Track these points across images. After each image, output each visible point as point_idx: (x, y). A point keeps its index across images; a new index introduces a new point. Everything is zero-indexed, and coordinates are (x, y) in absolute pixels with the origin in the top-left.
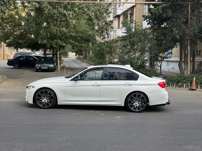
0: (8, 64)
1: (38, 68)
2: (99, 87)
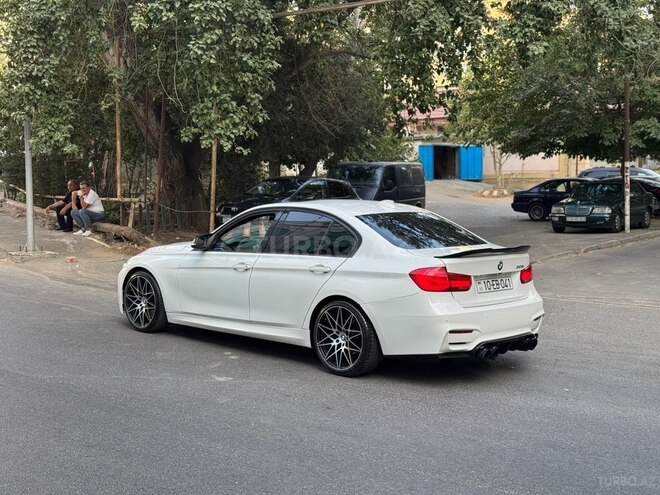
0: (513, 206)
1: (557, 219)
2: (247, 275)
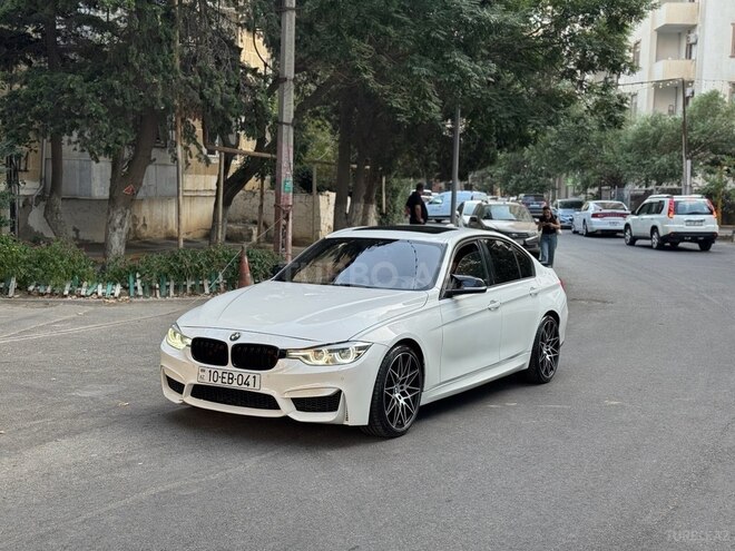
2: (499, 313)
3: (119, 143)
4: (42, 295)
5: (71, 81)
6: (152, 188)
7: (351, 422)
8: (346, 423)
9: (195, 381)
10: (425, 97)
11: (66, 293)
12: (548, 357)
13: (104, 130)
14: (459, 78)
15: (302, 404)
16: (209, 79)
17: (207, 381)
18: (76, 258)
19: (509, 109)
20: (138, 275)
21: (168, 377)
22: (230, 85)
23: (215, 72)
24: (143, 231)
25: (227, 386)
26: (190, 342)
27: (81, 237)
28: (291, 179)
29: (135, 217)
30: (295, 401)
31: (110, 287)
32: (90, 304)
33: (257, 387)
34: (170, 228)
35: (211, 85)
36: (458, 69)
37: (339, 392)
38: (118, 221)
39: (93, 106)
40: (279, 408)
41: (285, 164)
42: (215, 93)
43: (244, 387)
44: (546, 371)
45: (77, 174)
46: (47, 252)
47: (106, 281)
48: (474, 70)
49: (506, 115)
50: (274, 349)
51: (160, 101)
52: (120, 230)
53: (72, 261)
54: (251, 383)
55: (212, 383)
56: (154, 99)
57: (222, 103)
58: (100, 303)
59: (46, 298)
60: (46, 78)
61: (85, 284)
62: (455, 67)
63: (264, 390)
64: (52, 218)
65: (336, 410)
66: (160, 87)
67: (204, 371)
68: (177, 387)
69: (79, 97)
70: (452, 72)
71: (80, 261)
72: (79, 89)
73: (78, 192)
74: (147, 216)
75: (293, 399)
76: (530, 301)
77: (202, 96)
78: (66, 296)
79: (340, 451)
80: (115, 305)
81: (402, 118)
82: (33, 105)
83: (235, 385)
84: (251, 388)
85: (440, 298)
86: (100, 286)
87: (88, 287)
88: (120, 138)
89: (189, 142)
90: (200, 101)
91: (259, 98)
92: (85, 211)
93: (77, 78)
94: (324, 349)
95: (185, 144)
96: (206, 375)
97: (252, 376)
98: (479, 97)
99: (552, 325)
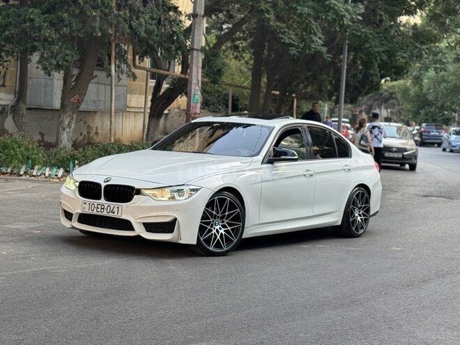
2: (313, 179)
3: (67, 61)
4: (4, 174)
5: (32, 12)
6: (102, 103)
7: (183, 241)
8: (180, 242)
9: (80, 212)
10: (310, 33)
11: (22, 173)
12: (359, 218)
13: (55, 51)
14: (334, 16)
15: (150, 227)
16: (136, 13)
17: (87, 211)
18: (31, 146)
19: (383, 44)
20: (76, 162)
21: (64, 210)
22: (152, 19)
23: (142, 9)
24: (95, 137)
25: (100, 214)
26: (78, 184)
27: (46, 140)
28: (199, 93)
29: (89, 126)
30: (145, 224)
31: (55, 170)
32: (39, 181)
33: (120, 214)
34: (117, 136)
35: (138, 18)
36: (333, 9)
37: (176, 219)
38: (66, 123)
39: (48, 32)
40: (134, 230)
41: (194, 81)
42: (140, 24)
43: (111, 215)
44: (357, 229)
45: (43, 89)
46: (9, 141)
47: (52, 166)
48: (347, 10)
49: (380, 49)
50: (132, 188)
51: (97, 30)
52: (68, 130)
53: (27, 149)
54: (116, 212)
55: (90, 212)
56: (94, 28)
57: (145, 32)
58: (47, 181)
59: (6, 176)
60: (14, 11)
61: (36, 167)
62: (331, 8)
63: (124, 217)
64: (18, 119)
65: (173, 232)
66: (98, 19)
67: (85, 203)
68: (69, 216)
69: (37, 25)
70: (328, 11)
71: (33, 149)
72: (37, 19)
73: (42, 104)
74: (99, 126)
75: (144, 224)
76: (343, 174)
77: (131, 27)
78: (21, 175)
79: (174, 260)
80: (57, 183)
81: (293, 51)
82: (4, 32)
83: (105, 213)
84: (115, 215)
85: (262, 163)
86: (48, 169)
87: (39, 170)
88: (67, 58)
89: (120, 62)
90: (128, 31)
91: (174, 29)
92: (50, 120)
93: (36, 11)
94: (168, 190)
95: (117, 63)
96: (87, 206)
97: (116, 206)
98: (359, 34)
99: (363, 194)
